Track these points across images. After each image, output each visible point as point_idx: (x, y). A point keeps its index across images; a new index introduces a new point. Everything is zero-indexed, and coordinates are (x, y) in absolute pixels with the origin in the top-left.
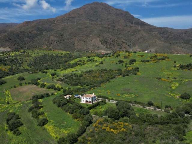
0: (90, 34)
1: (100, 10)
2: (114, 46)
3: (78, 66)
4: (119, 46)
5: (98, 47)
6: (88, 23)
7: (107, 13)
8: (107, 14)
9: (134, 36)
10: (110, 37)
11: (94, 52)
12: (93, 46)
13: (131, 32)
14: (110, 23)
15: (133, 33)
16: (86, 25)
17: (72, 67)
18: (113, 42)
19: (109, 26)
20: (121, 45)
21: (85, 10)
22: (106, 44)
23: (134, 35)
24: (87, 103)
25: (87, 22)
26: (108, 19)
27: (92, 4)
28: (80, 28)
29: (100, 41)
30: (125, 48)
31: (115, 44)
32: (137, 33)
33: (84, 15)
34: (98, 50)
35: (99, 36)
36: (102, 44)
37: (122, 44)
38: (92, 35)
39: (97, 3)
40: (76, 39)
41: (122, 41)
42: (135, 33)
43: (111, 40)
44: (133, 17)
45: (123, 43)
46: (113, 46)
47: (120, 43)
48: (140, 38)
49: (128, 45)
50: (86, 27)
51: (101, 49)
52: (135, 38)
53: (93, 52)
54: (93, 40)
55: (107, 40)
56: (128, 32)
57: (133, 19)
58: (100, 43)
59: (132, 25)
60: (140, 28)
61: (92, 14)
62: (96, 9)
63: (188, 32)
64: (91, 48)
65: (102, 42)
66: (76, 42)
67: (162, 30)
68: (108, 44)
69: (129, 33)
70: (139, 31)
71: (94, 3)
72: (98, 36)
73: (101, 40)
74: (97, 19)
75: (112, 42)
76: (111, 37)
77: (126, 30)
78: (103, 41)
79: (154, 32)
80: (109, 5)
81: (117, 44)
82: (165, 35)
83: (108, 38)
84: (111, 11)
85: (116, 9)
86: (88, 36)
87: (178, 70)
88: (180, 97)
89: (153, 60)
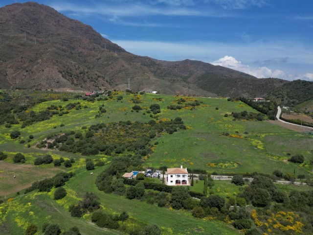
0: (37, 59)
1: (42, 17)
2: (85, 82)
3: (54, 116)
4: (93, 82)
5: (58, 82)
6: (25, 39)
7: (55, 24)
8: (55, 26)
9: (109, 67)
10: (75, 66)
11: (52, 90)
12: (48, 79)
13: (102, 59)
14: (64, 41)
15: (106, 62)
16: (22, 42)
17: (43, 120)
18: (82, 75)
19: (64, 47)
20: (95, 80)
21: (13, 13)
22: (70, 77)
23: (108, 65)
24: (179, 185)
25: (21, 35)
26: (59, 35)
27: (25, 4)
28: (12, 46)
29: (59, 71)
30: (103, 85)
31: (86, 78)
32: (112, 63)
33: (11, 22)
34: (59, 87)
35: (57, 64)
36: (63, 76)
37: (97, 79)
38: (40, 60)
39: (35, 5)
40: (9, 66)
41: (96, 74)
42: (110, 63)
43: (78, 72)
44: (100, 37)
45: (99, 77)
46: (82, 81)
47: (94, 77)
48: (120, 71)
49: (107, 81)
50: (22, 45)
51: (64, 86)
52: (111, 70)
53: (49, 90)
54: (47, 70)
55: (71, 70)
56: (98, 59)
57: (101, 39)
58: (60, 76)
59: (102, 49)
60: (116, 55)
61: (27, 22)
62: (34, 14)
63: (178, 65)
64: (45, 83)
65: (63, 73)
66: (10, 71)
67: (147, 60)
68: (74, 78)
69: (100, 62)
70: (116, 59)
71: (29, 4)
72: (55, 64)
73: (62, 70)
74: (38, 32)
75: (79, 75)
76: (77, 66)
77: (94, 57)
78: (64, 71)
79: (135, 62)
80: (56, 11)
81: (89, 78)
82: (152, 69)
83: (71, 68)
84: (61, 21)
85: (71, 20)
86: (32, 61)
87: (234, 120)
88: (289, 161)
89: (186, 106)
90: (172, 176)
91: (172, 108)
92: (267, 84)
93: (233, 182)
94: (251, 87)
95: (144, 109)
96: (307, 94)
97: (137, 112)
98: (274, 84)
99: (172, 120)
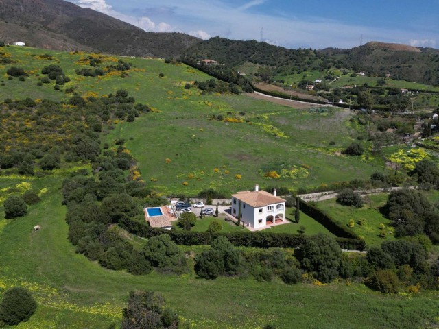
24: (271, 225)
87: (203, 94)
88: (342, 153)
89: (110, 71)
90: (260, 211)
91: (87, 74)
92: (172, 41)
93: (338, 201)
94: (153, 44)
95: (32, 74)
96: (232, 56)
97: (22, 80)
98: (183, 42)
99: (110, 96)
